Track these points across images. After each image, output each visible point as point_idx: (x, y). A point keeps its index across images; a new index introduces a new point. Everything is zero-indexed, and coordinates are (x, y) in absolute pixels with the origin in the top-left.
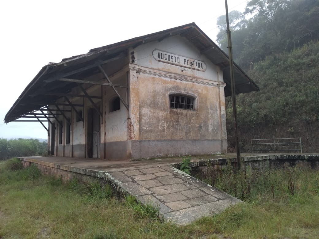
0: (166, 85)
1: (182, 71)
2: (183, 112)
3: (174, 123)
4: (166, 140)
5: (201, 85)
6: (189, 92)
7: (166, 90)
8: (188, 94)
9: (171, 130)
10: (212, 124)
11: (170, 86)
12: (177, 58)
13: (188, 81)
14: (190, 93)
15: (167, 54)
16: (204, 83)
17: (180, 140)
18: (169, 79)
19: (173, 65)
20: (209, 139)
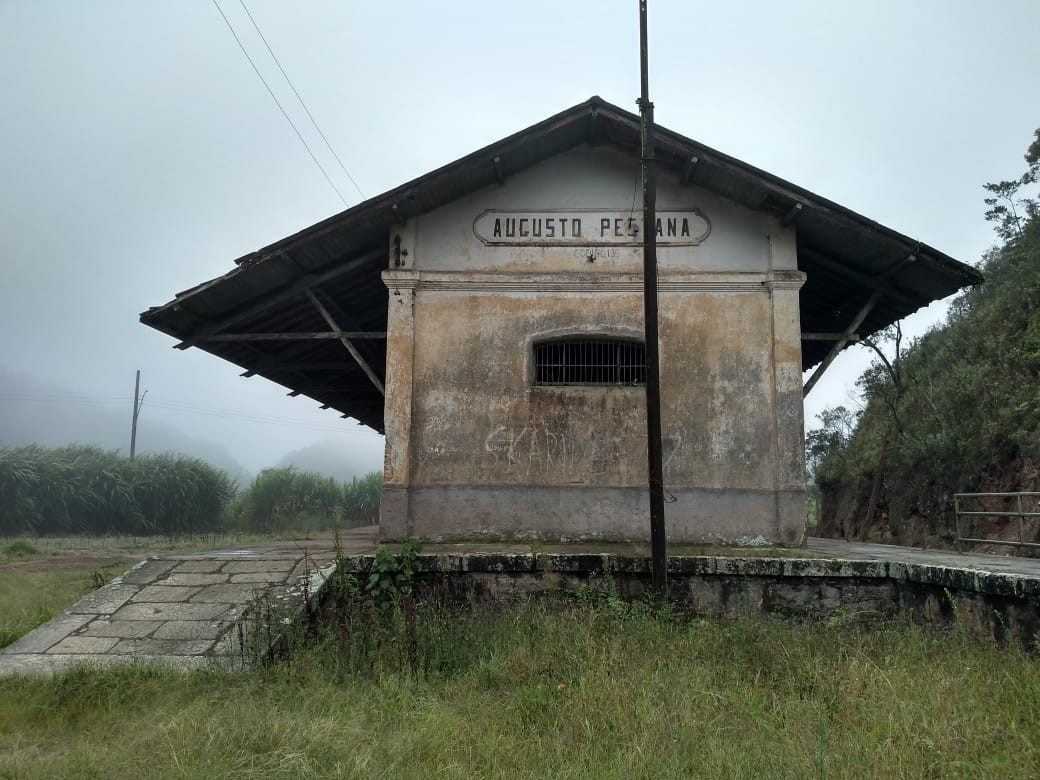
0: (520, 314)
1: (591, 259)
2: (588, 395)
3: (546, 430)
4: (511, 487)
5: (679, 297)
6: (619, 327)
7: (517, 329)
8: (614, 334)
9: (534, 454)
10: (726, 432)
11: (536, 314)
12: (568, 225)
13: (614, 289)
14: (623, 330)
15: (530, 216)
16: (688, 287)
17: (569, 488)
18: (532, 296)
19: (554, 248)
20: (709, 486)
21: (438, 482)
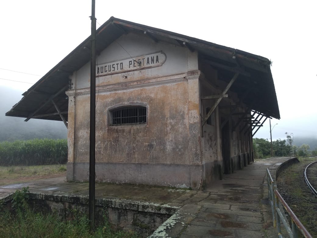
0: (105, 101)
1: (126, 77)
2: (125, 128)
3: (112, 143)
4: (102, 163)
5: (155, 87)
6: (135, 102)
7: (104, 106)
8: (133, 105)
9: (109, 151)
10: (172, 141)
11: (109, 100)
12: (119, 65)
13: (133, 88)
14: (137, 103)
15: (107, 65)
16: (158, 83)
17: (119, 164)
18: (108, 93)
19: (115, 75)
20: (165, 163)
21: (82, 162)
